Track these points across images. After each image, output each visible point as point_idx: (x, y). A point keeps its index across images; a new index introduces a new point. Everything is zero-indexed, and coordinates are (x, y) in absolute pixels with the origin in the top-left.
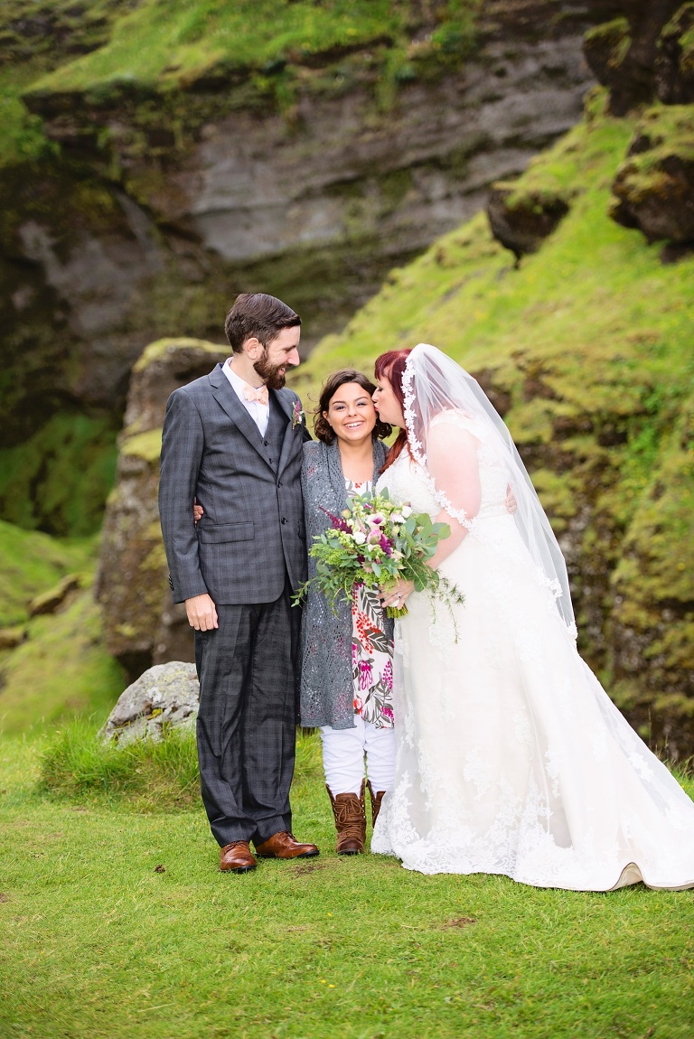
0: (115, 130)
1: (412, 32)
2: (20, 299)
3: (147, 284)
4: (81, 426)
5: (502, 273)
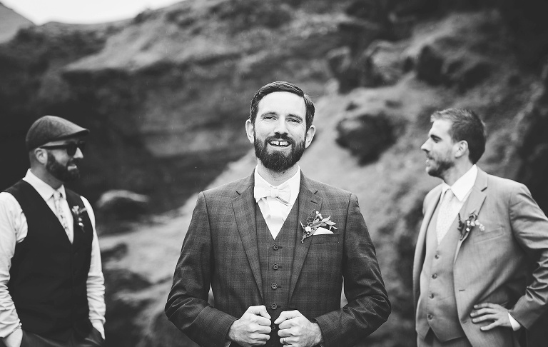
0: (103, 92)
1: (251, 52)
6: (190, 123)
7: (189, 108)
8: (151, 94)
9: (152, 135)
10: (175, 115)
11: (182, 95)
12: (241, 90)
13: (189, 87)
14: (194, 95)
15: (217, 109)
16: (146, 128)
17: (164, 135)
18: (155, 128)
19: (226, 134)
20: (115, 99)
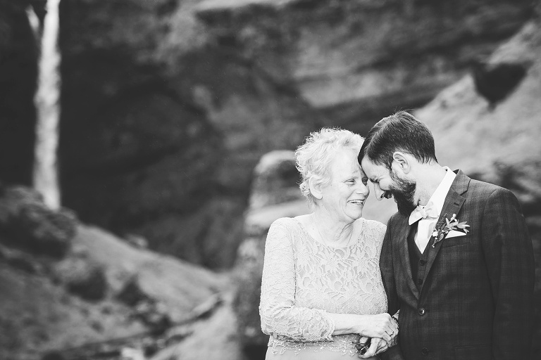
0: (248, 31)
2: (193, 130)
3: (266, 121)
4: (227, 205)
5: (481, 114)
6: (354, 64)
7: (352, 45)
8: (305, 32)
9: (308, 80)
10: (336, 55)
11: (343, 30)
12: (416, 19)
13: (351, 19)
14: (357, 30)
15: (387, 45)
16: (300, 73)
17: (322, 80)
18: (312, 72)
19: (400, 74)
20: (261, 41)
